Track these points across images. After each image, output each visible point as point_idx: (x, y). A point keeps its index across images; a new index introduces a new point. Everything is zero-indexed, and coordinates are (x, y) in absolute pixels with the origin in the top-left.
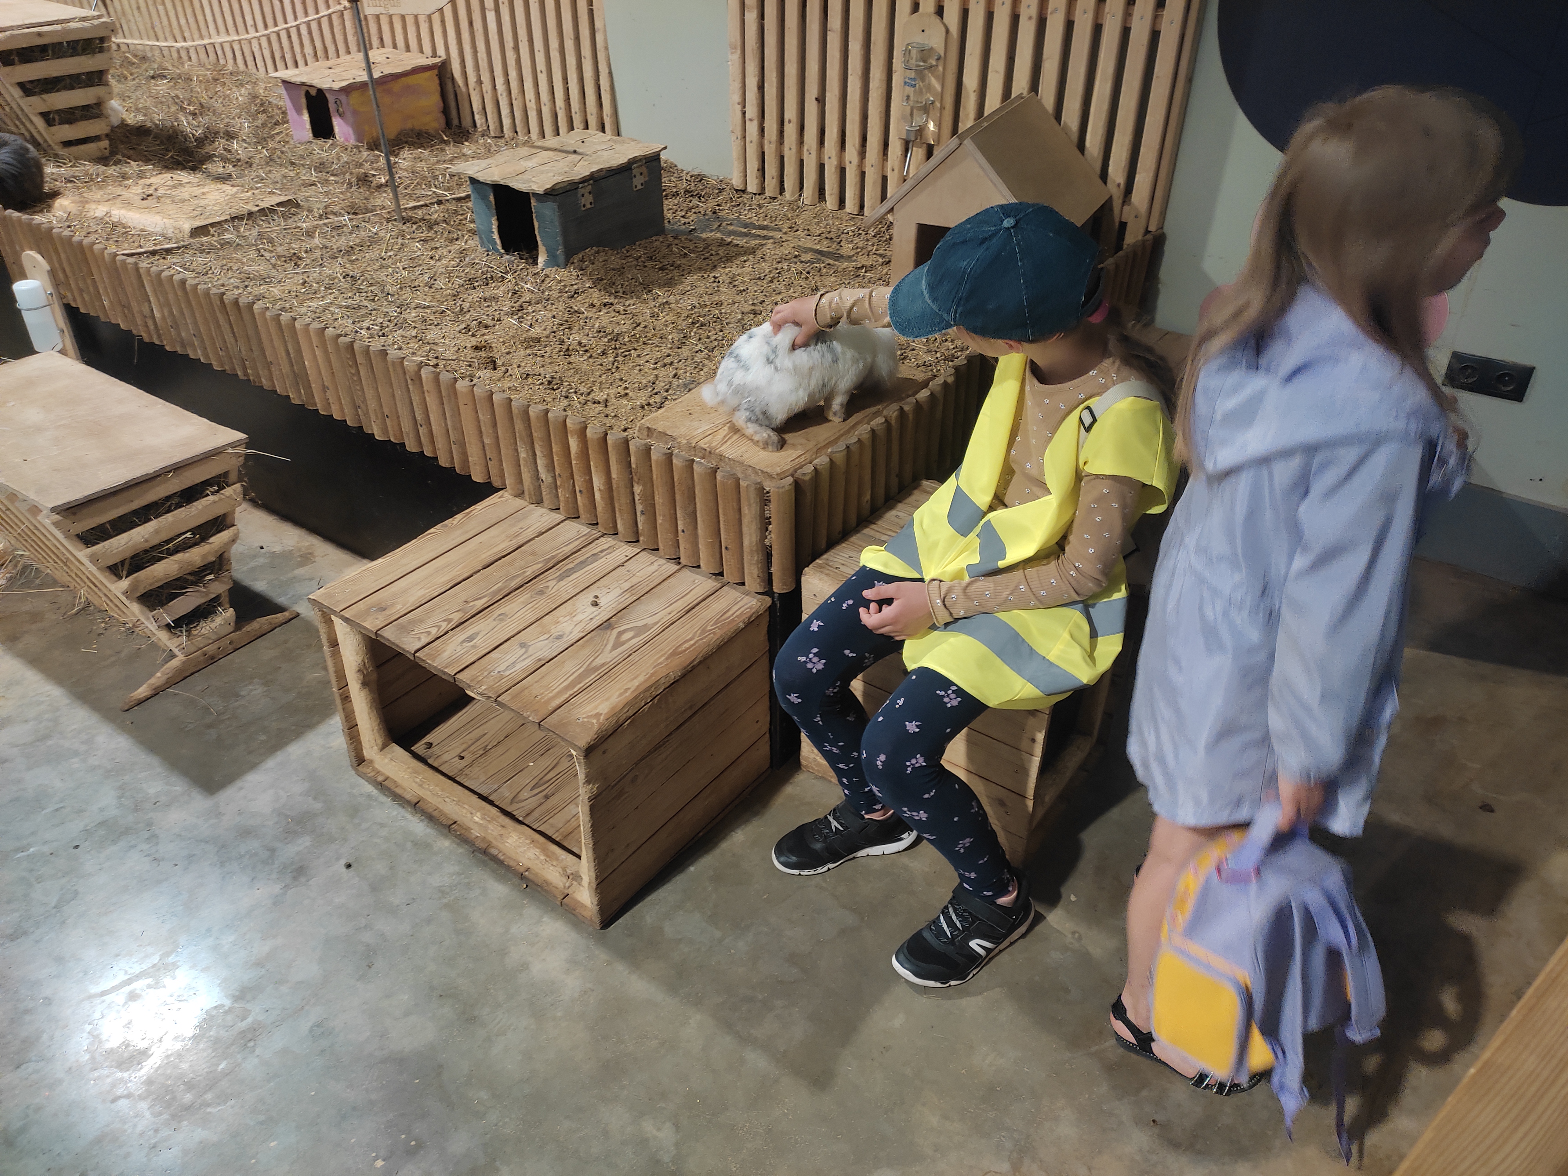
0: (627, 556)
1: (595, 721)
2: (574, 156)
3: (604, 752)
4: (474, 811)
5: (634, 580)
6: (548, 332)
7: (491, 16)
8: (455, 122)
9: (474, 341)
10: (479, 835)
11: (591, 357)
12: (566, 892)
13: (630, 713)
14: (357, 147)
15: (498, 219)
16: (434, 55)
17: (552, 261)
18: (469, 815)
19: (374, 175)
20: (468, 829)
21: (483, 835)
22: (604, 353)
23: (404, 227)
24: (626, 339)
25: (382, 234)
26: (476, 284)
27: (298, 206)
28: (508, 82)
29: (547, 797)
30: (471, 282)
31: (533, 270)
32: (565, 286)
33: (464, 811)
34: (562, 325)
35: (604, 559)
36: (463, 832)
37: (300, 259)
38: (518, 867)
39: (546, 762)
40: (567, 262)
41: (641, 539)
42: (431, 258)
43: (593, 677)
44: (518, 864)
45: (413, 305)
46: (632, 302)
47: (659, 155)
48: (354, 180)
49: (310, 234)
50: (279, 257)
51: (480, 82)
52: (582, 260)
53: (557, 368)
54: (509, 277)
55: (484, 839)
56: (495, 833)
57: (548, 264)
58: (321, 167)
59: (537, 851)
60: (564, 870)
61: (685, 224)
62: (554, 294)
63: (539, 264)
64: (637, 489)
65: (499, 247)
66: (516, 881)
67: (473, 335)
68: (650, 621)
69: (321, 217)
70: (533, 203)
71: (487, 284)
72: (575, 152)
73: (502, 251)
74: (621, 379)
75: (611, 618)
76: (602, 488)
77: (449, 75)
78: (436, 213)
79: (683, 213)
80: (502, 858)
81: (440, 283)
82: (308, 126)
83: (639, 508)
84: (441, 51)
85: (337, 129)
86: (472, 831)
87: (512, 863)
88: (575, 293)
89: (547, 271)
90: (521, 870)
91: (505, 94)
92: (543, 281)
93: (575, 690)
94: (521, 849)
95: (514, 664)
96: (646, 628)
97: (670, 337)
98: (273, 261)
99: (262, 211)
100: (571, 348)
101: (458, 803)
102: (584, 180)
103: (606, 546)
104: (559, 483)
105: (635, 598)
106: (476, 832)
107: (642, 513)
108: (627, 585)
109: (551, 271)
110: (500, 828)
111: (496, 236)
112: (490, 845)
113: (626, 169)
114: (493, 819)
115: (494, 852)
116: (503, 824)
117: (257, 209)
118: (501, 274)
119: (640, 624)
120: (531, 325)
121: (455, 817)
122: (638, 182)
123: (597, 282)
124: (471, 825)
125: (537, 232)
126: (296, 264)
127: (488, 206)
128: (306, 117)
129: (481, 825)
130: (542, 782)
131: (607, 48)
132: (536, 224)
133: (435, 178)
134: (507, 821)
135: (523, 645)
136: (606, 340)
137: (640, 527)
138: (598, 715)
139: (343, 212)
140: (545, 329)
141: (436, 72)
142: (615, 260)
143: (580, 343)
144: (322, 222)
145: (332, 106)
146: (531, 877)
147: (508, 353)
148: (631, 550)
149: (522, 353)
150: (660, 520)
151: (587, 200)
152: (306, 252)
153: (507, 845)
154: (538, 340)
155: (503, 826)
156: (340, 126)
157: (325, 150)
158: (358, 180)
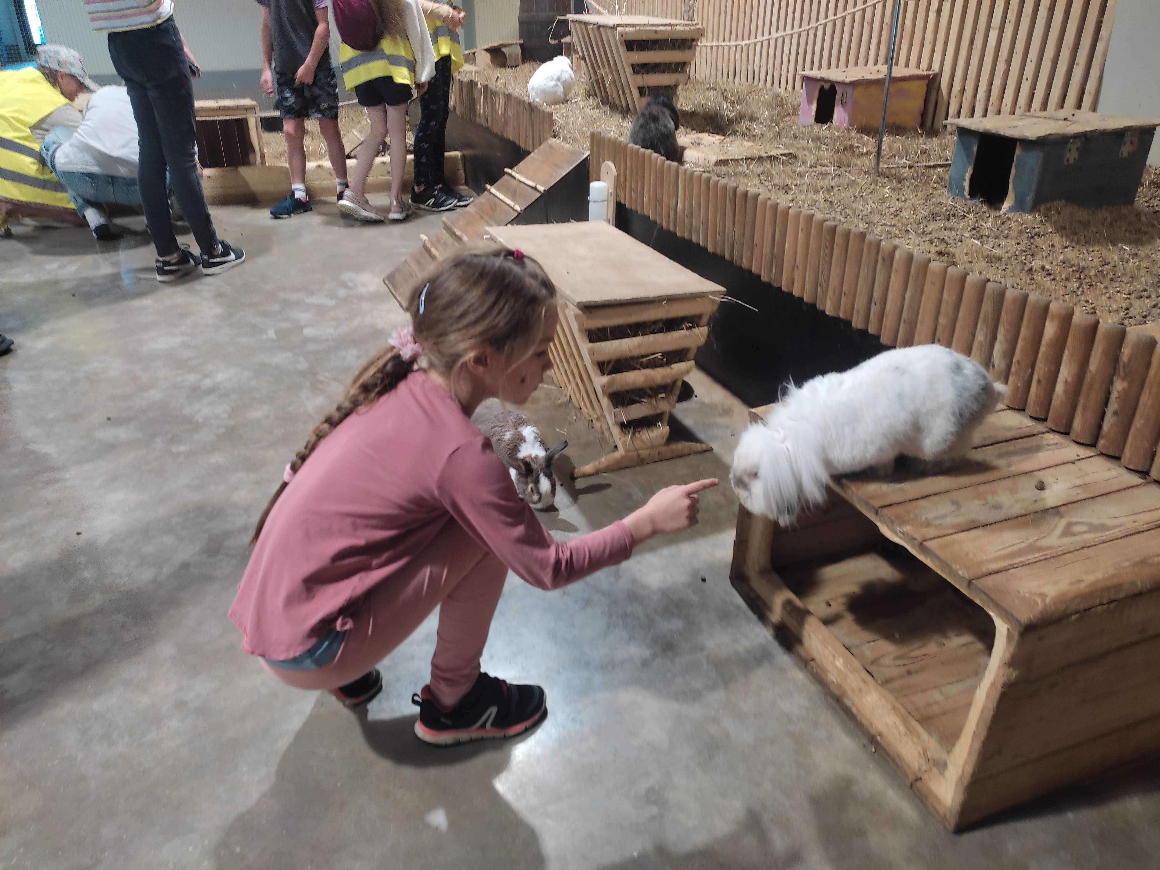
0: (1078, 456)
1: (1039, 600)
2: (1064, 122)
4: (836, 656)
5: (1087, 480)
6: (1010, 255)
7: (993, 35)
9: (938, 249)
10: (835, 681)
11: (1054, 279)
12: (919, 775)
13: (1082, 607)
14: (848, 130)
15: (975, 169)
16: (929, 68)
17: (1019, 206)
18: (831, 658)
19: (858, 147)
20: (826, 671)
21: (840, 682)
22: (1067, 279)
23: (879, 178)
24: (1092, 273)
25: (859, 180)
26: (938, 218)
27: (795, 157)
28: (989, 91)
30: (934, 216)
31: (993, 213)
32: (1027, 228)
33: (828, 652)
34: (1025, 251)
35: (1051, 452)
36: (820, 671)
37: (790, 189)
40: (1034, 208)
41: (1102, 442)
42: (898, 200)
43: (1036, 555)
44: (871, 725)
45: (881, 223)
46: (1096, 249)
47: (1154, 129)
48: (841, 148)
49: (801, 175)
50: (775, 185)
51: (963, 90)
52: (1049, 210)
53: (1018, 281)
54: (970, 216)
55: (839, 686)
56: (854, 685)
57: (1011, 209)
58: (817, 139)
59: (898, 721)
60: (925, 751)
62: (1014, 233)
63: (1003, 210)
64: (1119, 386)
65: (966, 194)
66: (865, 741)
67: (936, 246)
68: (1109, 522)
69: (811, 167)
70: (1018, 152)
71: (948, 220)
72: (1066, 119)
73: (968, 197)
74: (1087, 302)
75: (1060, 506)
76: (1070, 380)
77: (936, 86)
78: (906, 172)
80: (855, 712)
81: (905, 214)
82: (813, 114)
83: (1113, 406)
84: (936, 68)
85: (835, 116)
86: (829, 675)
87: (864, 721)
88: (1036, 235)
89: (1010, 215)
90: (873, 732)
92: (1003, 223)
93: (1015, 561)
94: (880, 712)
95: (944, 517)
96: (1103, 527)
97: (1143, 279)
98: (770, 187)
99: (769, 157)
100: (1034, 269)
101: (822, 642)
102: (1077, 136)
103: (1052, 442)
104: (1013, 369)
105: (1089, 496)
106: (832, 677)
107: (1115, 413)
108: (1078, 482)
109: (1015, 216)
110: (860, 682)
111: (966, 184)
112: (844, 693)
113: (1120, 134)
114: (856, 671)
116: (865, 679)
117: (766, 155)
118: (962, 213)
119: (1096, 521)
120: (993, 248)
121: (815, 655)
122: (1126, 150)
123: (1060, 229)
124: (830, 668)
125: (1011, 180)
126: (786, 192)
127: (968, 157)
128: (814, 107)
129: (841, 671)
130: (906, 656)
131: (1105, 55)
132: (1013, 172)
133: (907, 153)
134: (869, 678)
135: (956, 503)
136: (1071, 270)
137: (1106, 427)
138: (1043, 596)
139: (829, 165)
140: (1007, 253)
141: (927, 81)
142: (1082, 214)
143: (1043, 268)
144: (811, 170)
145: (838, 97)
146: (883, 743)
147: (971, 262)
148: (1084, 452)
149: (984, 264)
150: (1138, 423)
151: (1072, 155)
152: (796, 185)
153: (864, 701)
154: (1000, 259)
155: (864, 681)
156: (839, 114)
157: (822, 130)
158: (845, 149)
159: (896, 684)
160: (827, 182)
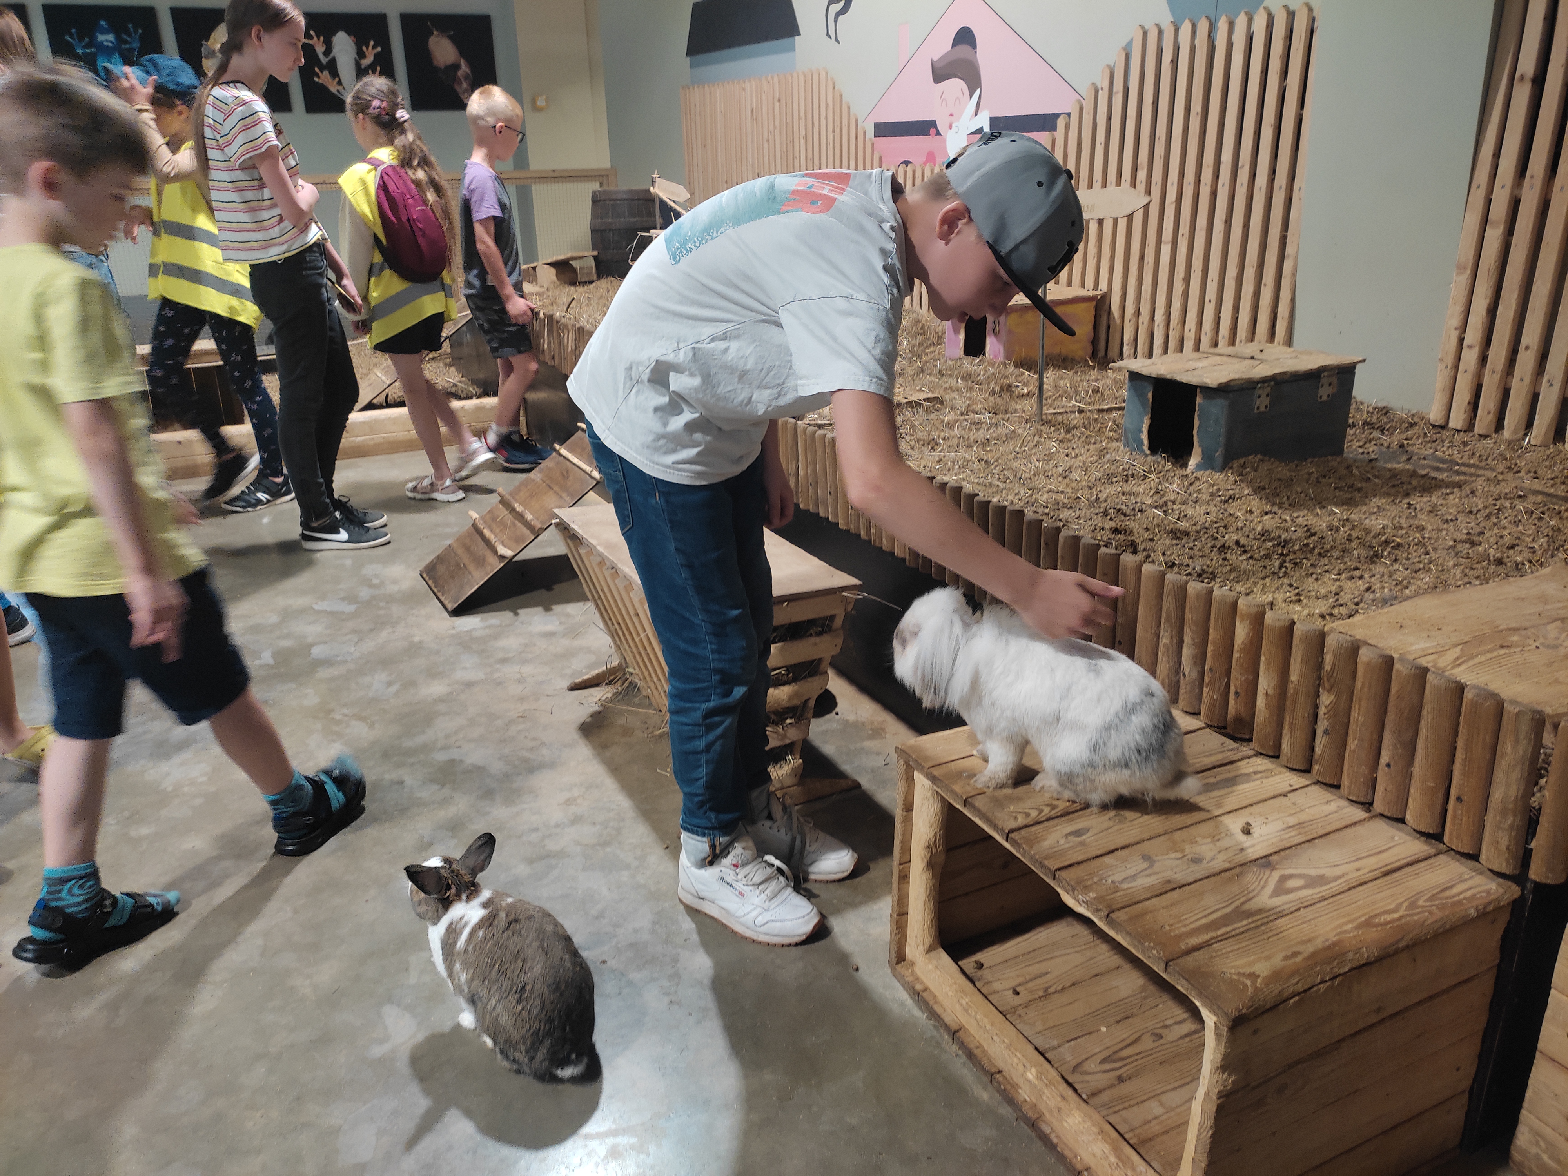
0: (1291, 786)
1: (1249, 983)
2: (1251, 361)
3: (1255, 1032)
4: (1028, 1065)
5: (1303, 817)
6: (1198, 528)
7: (1166, 250)
8: (1102, 353)
9: (1113, 524)
10: (1027, 1099)
11: (1251, 558)
13: (1300, 987)
14: (1005, 364)
15: (1151, 418)
16: (1096, 287)
17: (1208, 463)
18: (1021, 1067)
19: (1017, 386)
20: (1016, 1086)
21: (1034, 1101)
22: (1268, 556)
23: (1043, 428)
24: (1297, 547)
25: (1020, 431)
26: (1115, 480)
27: (942, 403)
28: (1168, 314)
29: (1121, 1079)
30: (1109, 477)
31: (1179, 472)
32: (1218, 490)
33: (1015, 1060)
34: (1216, 522)
35: (1258, 782)
36: (1008, 1087)
37: (937, 444)
38: (1074, 1161)
39: (1123, 1033)
40: (1225, 466)
41: (1316, 767)
42: (1067, 455)
43: (1245, 922)
44: (1076, 1156)
45: (1046, 489)
46: (1302, 514)
47: (1355, 367)
48: (997, 388)
49: (950, 426)
50: (918, 440)
51: (1138, 313)
52: (1243, 466)
53: (1209, 563)
54: (1152, 476)
55: (1034, 1106)
56: (1052, 1103)
57: (1199, 467)
58: (967, 377)
59: (1107, 1148)
61: (1363, 453)
62: (1205, 497)
63: (1189, 467)
64: (1326, 699)
65: (1145, 447)
67: (1111, 519)
68: (1329, 873)
69: (962, 414)
70: (1199, 400)
71: (1127, 481)
72: (1252, 358)
73: (1148, 452)
74: (1291, 585)
75: (1271, 855)
76: (1270, 692)
77: (1106, 307)
78: (1075, 419)
79: (1361, 444)
80: (1055, 1140)
81: (1075, 475)
82: (962, 344)
83: (1322, 725)
84: (1103, 286)
85: (988, 348)
86: (1020, 1091)
87: (1067, 1153)
88: (1230, 498)
89: (1198, 474)
90: (1079, 1167)
91: (1162, 325)
92: (1191, 484)
93: (1220, 932)
94: (1085, 1138)
95: (1134, 877)
96: (1321, 880)
97: (1355, 552)
98: (913, 443)
99: (910, 403)
100: (1227, 545)
101: (1009, 1047)
102: (1265, 380)
103: (1260, 768)
104: (1207, 679)
105: (1305, 839)
106: (1024, 1094)
107: (1326, 732)
108: (1292, 821)
109: (1204, 475)
110: (1059, 1099)
111: (1144, 437)
112: (1041, 1115)
113: (1314, 376)
114: (1051, 1083)
115: (1046, 1129)
116: (1065, 1094)
117: (906, 401)
118: (1143, 473)
119: (1313, 872)
120: (1178, 519)
121: (1001, 1065)
122: (1325, 393)
123: (1258, 490)
124: (1020, 1081)
125: (1195, 432)
126: (932, 448)
127: (1143, 404)
128: (962, 336)
129: (1035, 1086)
130: (1116, 1056)
131: (1294, 275)
132: (1196, 423)
133: (1077, 393)
134: (1069, 1092)
135: (1146, 858)
136: (1271, 544)
137: (1318, 750)
138: (1253, 976)
139: (983, 411)
140: (1195, 525)
141: (1094, 303)
142: (1282, 470)
143: (1237, 543)
144: (962, 418)
145: (989, 326)
147: (1152, 540)
148: (1297, 780)
149: (1168, 542)
150: (1352, 744)
151: (1262, 402)
152: (944, 439)
153: (1065, 1124)
154: (1187, 534)
155: (1064, 1098)
156: (992, 345)
157: (971, 364)
158: (1002, 389)
159: (1105, 1097)
160: (981, 435)
